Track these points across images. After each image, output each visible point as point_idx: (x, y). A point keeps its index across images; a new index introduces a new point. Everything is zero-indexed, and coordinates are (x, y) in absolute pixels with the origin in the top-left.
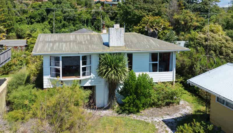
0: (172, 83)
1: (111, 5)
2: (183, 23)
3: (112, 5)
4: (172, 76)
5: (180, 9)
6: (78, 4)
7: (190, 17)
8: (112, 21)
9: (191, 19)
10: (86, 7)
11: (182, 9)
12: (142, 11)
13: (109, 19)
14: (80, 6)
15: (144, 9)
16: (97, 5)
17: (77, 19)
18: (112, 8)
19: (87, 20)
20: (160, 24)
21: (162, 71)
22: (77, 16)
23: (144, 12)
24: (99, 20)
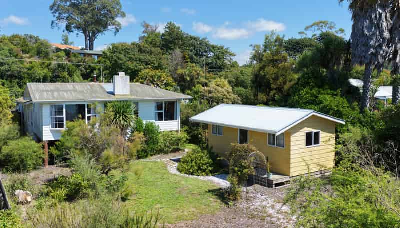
0: (177, 131)
1: (82, 55)
2: (189, 79)
3: (85, 55)
4: (177, 125)
5: (185, 62)
6: (24, 52)
7: (196, 72)
8: (86, 80)
9: (198, 74)
10: (39, 58)
11: (187, 62)
12: (138, 64)
13: (81, 78)
15: (140, 61)
16: (58, 54)
18: (85, 59)
20: (163, 79)
21: (167, 120)
22: (26, 71)
23: (140, 65)
24: (64, 78)
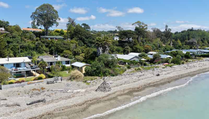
0: (70, 66)
2: (77, 52)
6: (25, 38)
8: (47, 48)
10: (30, 40)
12: (63, 48)
13: (45, 47)
14: (26, 39)
17: (28, 47)
19: (34, 48)
21: (68, 64)
22: (27, 46)
24: (40, 48)
